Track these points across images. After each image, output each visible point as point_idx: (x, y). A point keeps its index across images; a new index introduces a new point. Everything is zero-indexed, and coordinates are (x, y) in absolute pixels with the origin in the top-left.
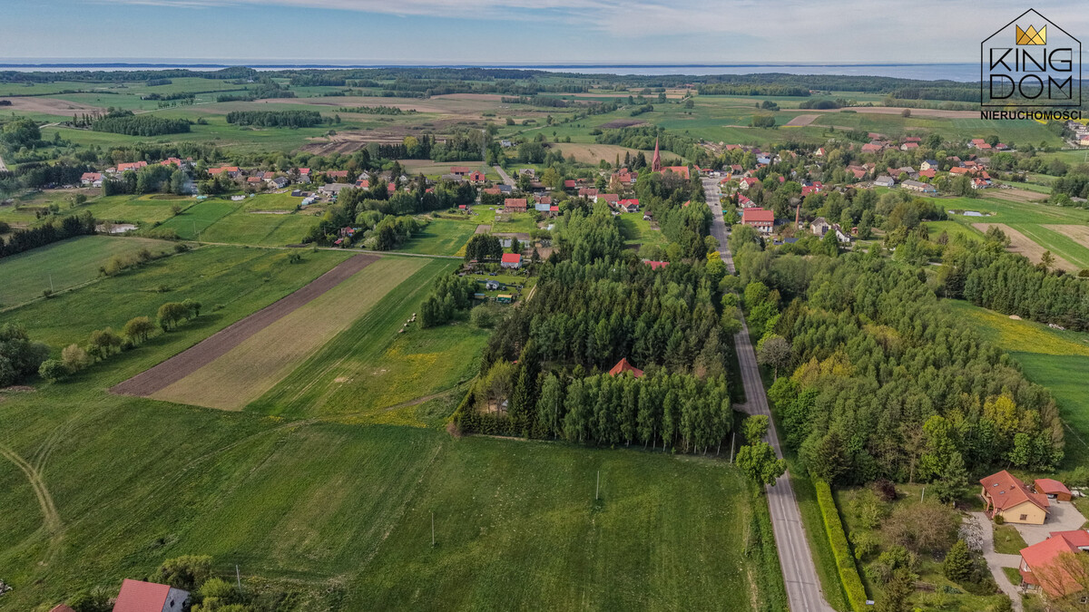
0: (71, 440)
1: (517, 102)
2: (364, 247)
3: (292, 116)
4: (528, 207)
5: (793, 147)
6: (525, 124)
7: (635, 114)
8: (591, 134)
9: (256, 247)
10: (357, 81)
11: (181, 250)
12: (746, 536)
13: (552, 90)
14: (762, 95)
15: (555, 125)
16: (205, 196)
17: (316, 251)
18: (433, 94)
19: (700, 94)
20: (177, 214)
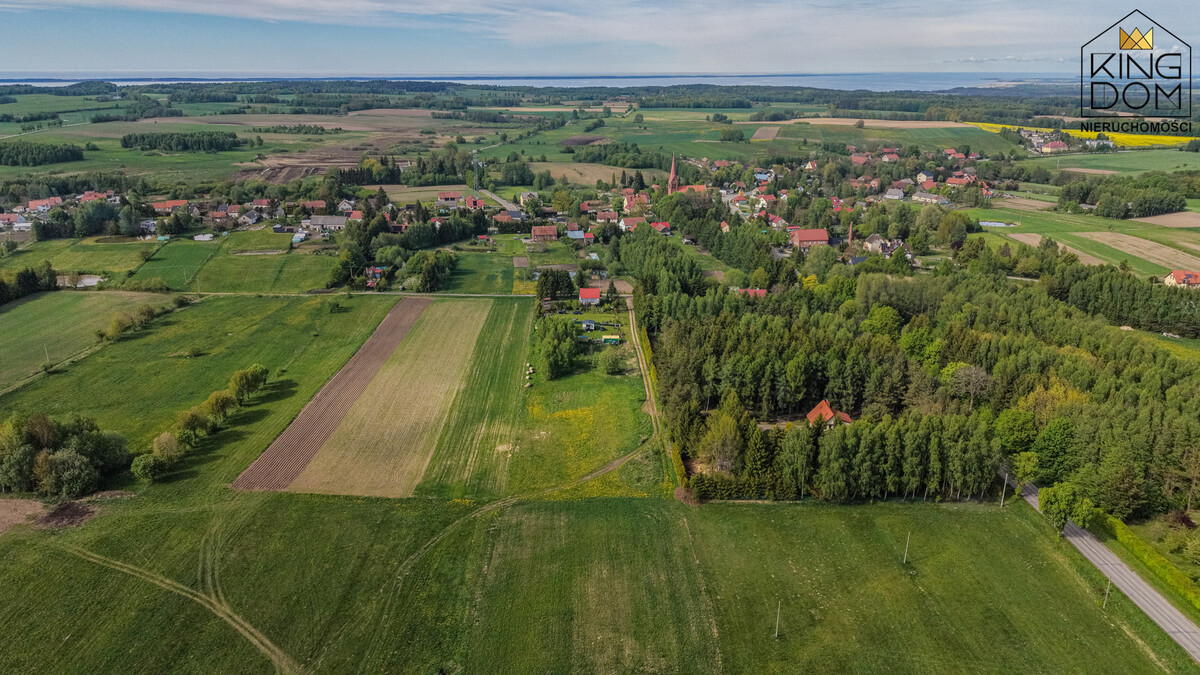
0: (233, 555)
1: (449, 117)
2: (404, 289)
3: (206, 138)
4: (559, 235)
5: (780, 161)
6: (478, 142)
7: (589, 130)
8: (562, 152)
9: (271, 295)
10: (253, 96)
11: (182, 303)
12: (1086, 588)
13: (482, 105)
14: (705, 107)
15: (511, 142)
16: (167, 237)
17: (351, 297)
18: (349, 110)
19: (641, 107)
20: (147, 260)
